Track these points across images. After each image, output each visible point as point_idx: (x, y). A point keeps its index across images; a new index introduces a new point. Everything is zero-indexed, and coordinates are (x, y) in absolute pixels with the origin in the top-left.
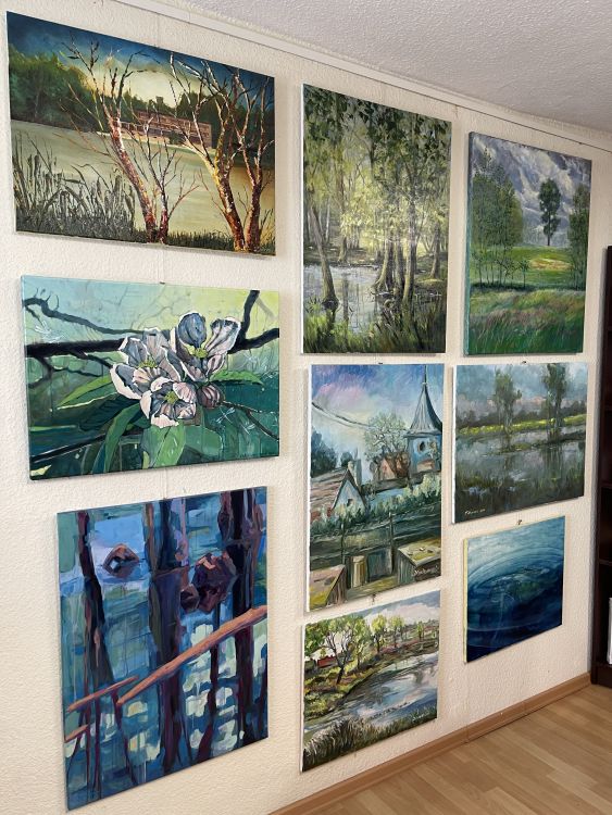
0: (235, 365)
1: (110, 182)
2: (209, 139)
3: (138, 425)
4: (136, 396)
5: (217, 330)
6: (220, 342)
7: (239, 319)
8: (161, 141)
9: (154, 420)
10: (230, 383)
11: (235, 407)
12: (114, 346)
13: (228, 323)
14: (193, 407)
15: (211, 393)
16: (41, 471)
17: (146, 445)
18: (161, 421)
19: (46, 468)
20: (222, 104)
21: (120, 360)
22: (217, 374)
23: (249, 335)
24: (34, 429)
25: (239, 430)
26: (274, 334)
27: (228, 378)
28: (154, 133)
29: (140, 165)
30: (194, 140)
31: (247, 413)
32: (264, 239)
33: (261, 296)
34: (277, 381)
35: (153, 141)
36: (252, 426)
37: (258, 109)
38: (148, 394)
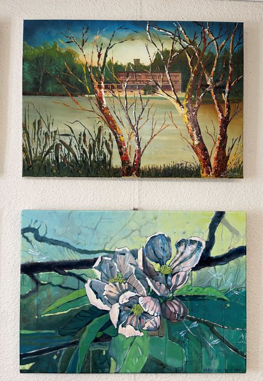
0: (200, 280)
1: (94, 131)
2: (179, 85)
3: (107, 333)
4: (105, 307)
5: (181, 249)
6: (185, 260)
7: (204, 238)
8: (136, 93)
9: (121, 330)
10: (194, 298)
11: (199, 321)
12: (88, 264)
13: (192, 242)
14: (157, 319)
15: (175, 307)
16: (27, 367)
17: (113, 352)
18: (127, 331)
19: (31, 364)
20: (192, 54)
21: (94, 276)
22: (181, 290)
23: (214, 253)
24: (24, 332)
25: (203, 344)
26: (241, 251)
27: (192, 293)
28: (131, 88)
29: (118, 115)
30: (165, 88)
31: (211, 328)
32: (231, 165)
33: (226, 217)
34: (243, 297)
35: (130, 95)
36: (216, 341)
37: (226, 51)
38: (116, 307)
